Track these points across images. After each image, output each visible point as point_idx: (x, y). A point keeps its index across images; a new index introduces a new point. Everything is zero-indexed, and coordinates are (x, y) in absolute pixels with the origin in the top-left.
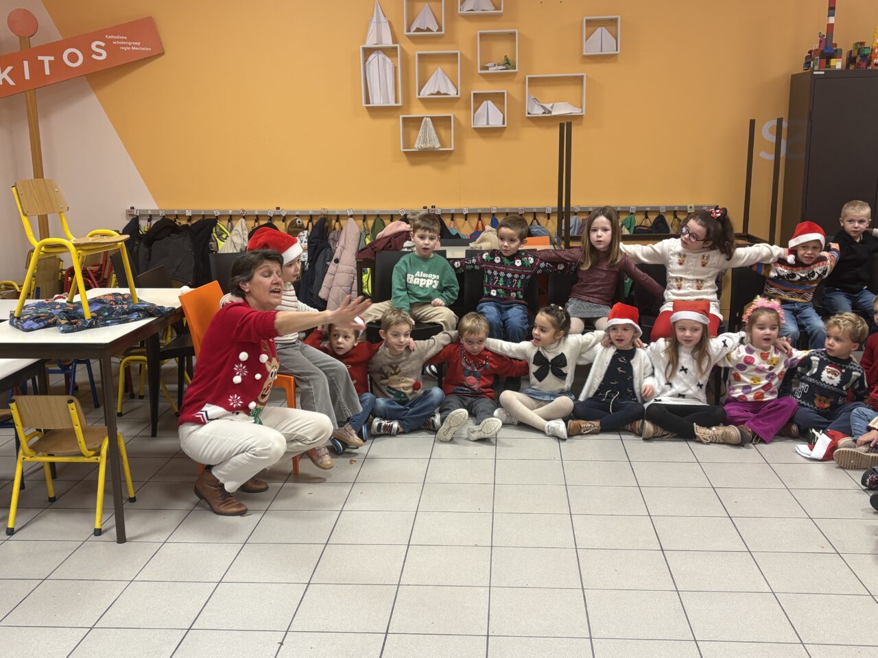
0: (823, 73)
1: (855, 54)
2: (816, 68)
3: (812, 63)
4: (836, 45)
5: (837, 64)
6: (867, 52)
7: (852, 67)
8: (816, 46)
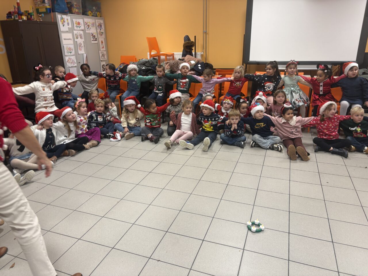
0: (21, 21)
3: (13, 16)
4: (21, 11)
5: (24, 18)
6: (32, 14)
7: (29, 20)
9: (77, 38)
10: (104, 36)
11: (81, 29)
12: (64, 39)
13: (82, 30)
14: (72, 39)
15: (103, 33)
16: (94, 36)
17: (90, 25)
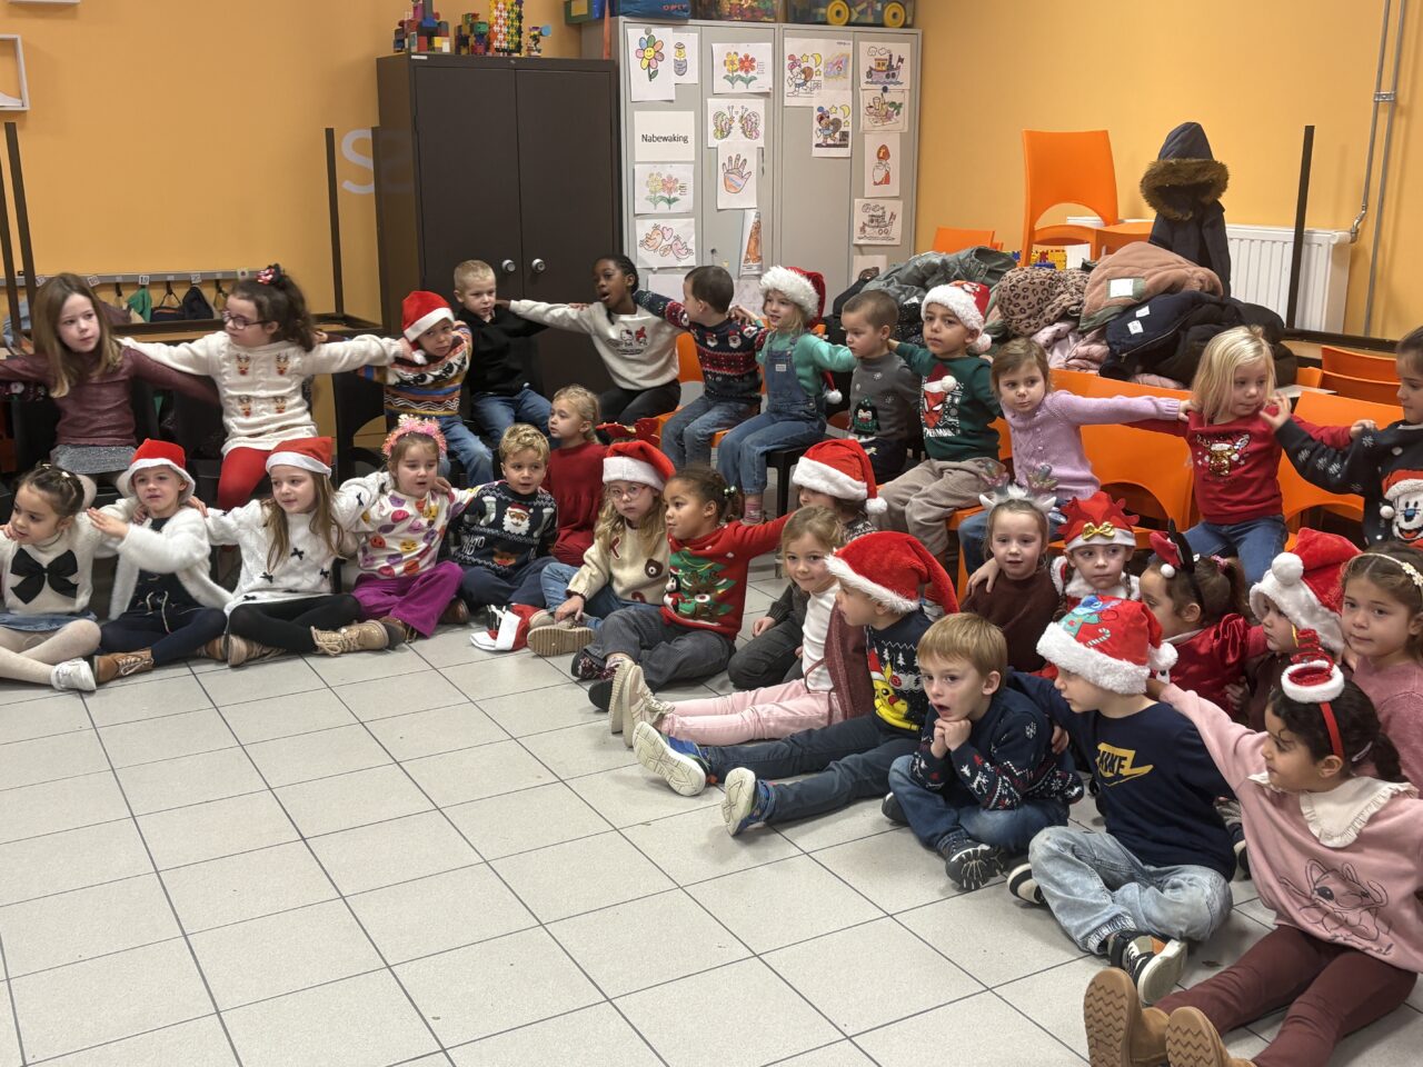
0: (425, 58)
1: (466, 31)
2: (414, 49)
3: (406, 40)
4: (437, 16)
5: (444, 45)
6: (484, 29)
7: (464, 52)
8: (409, 15)
9: (724, 132)
10: (902, 122)
11: (753, 87)
12: (645, 138)
13: (765, 95)
14: (692, 139)
15: (897, 106)
16: (837, 123)
17: (821, 68)
